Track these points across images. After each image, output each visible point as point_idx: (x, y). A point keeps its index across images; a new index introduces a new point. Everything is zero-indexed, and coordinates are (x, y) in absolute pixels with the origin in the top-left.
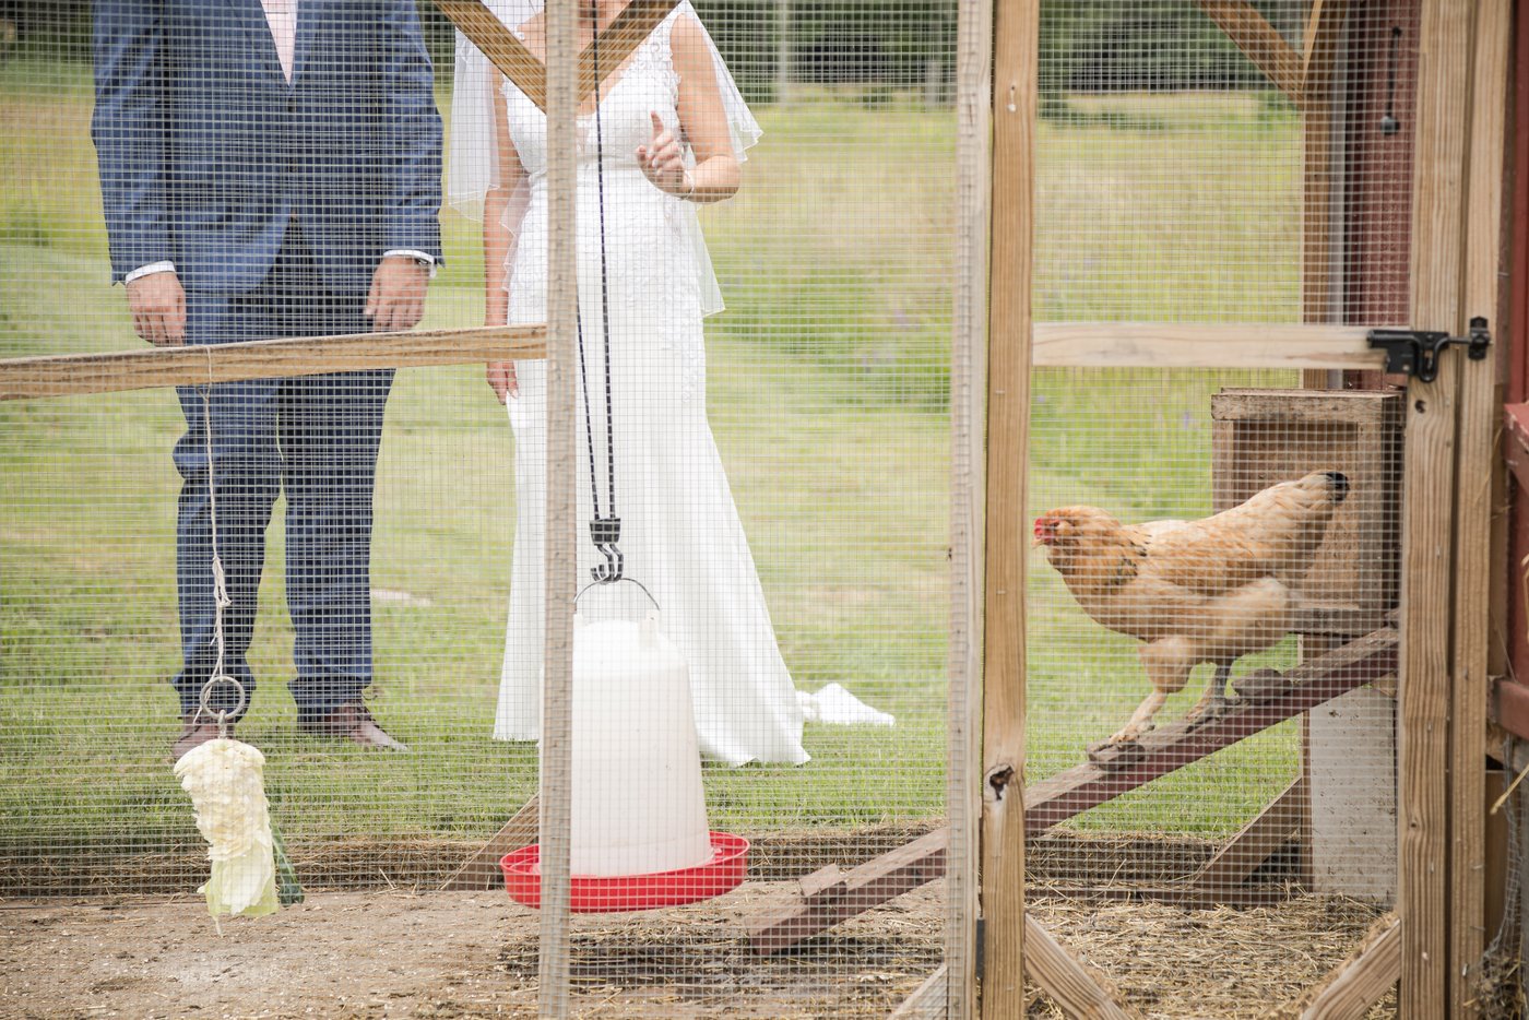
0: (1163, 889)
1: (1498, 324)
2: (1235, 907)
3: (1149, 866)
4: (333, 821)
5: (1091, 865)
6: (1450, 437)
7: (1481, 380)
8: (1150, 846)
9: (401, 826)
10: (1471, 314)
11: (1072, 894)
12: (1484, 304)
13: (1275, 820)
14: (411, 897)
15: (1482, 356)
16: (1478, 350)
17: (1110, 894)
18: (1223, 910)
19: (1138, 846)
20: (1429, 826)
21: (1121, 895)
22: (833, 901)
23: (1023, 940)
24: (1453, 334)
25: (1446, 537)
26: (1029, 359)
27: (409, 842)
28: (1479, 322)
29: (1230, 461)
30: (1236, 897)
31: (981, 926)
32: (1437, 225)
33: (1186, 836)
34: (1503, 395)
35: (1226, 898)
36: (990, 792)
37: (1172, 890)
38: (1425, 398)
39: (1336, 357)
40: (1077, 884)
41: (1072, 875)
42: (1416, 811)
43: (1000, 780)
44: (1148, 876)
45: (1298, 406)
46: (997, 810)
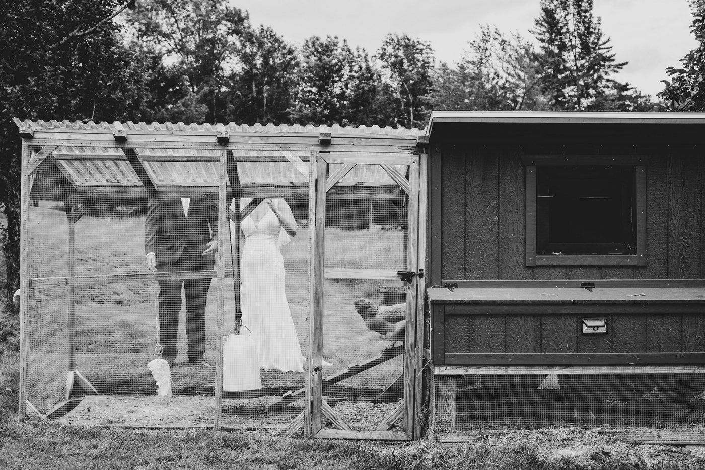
0: (372, 399)
1: (426, 271)
2: (386, 403)
3: (369, 394)
4: (187, 380)
5: (356, 394)
6: (415, 295)
7: (422, 283)
8: (369, 390)
9: (201, 382)
10: (419, 268)
11: (352, 400)
12: (422, 266)
13: (397, 384)
14: (202, 397)
15: (422, 277)
16: (421, 276)
17: (360, 400)
18: (383, 403)
19: (367, 390)
20: (410, 381)
21: (362, 400)
22: (288, 398)
23: (321, 405)
24: (416, 272)
25: (414, 317)
26: (324, 276)
27: (203, 385)
28: (421, 270)
29: (383, 302)
30: (386, 401)
31: (312, 402)
32: (412, 249)
33: (378, 387)
34: (426, 286)
35: (383, 401)
36: (314, 372)
37: (374, 399)
38: (410, 286)
39: (391, 277)
40: (352, 398)
41: (352, 396)
42: (408, 377)
43: (317, 370)
44: (369, 396)
45: (397, 290)
46: (316, 376)
